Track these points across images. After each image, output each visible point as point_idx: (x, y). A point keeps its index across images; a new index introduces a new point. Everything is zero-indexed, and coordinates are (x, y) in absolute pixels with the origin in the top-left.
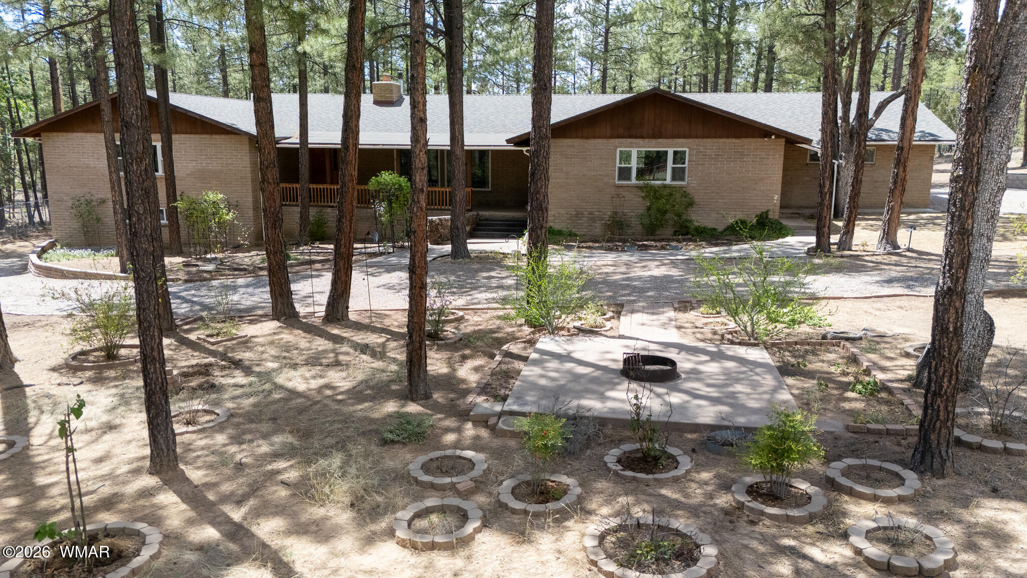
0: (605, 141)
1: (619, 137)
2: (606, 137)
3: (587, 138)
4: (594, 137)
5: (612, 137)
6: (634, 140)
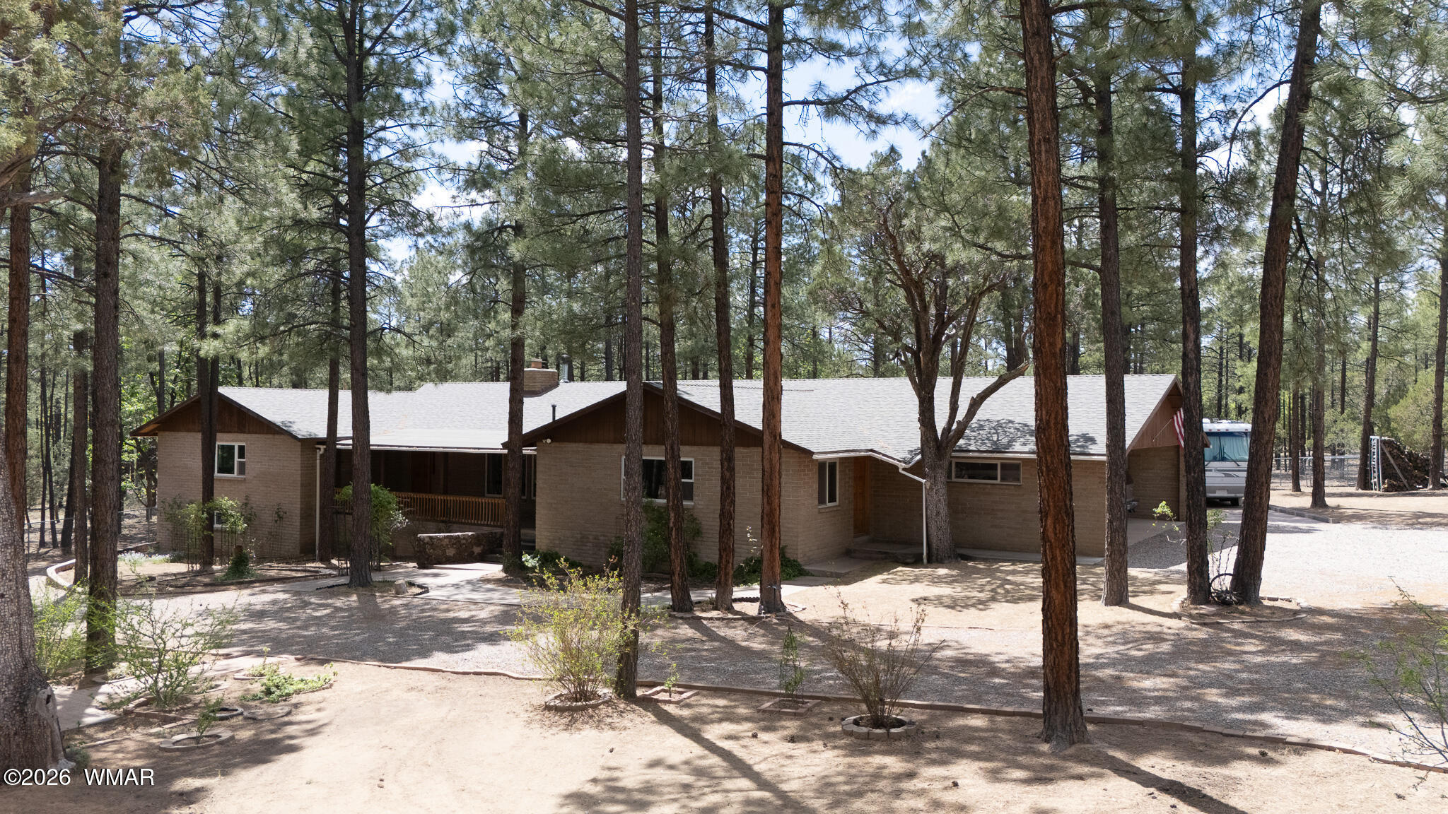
0: (609, 446)
1: (621, 442)
2: (609, 442)
4: (598, 442)
5: (615, 442)
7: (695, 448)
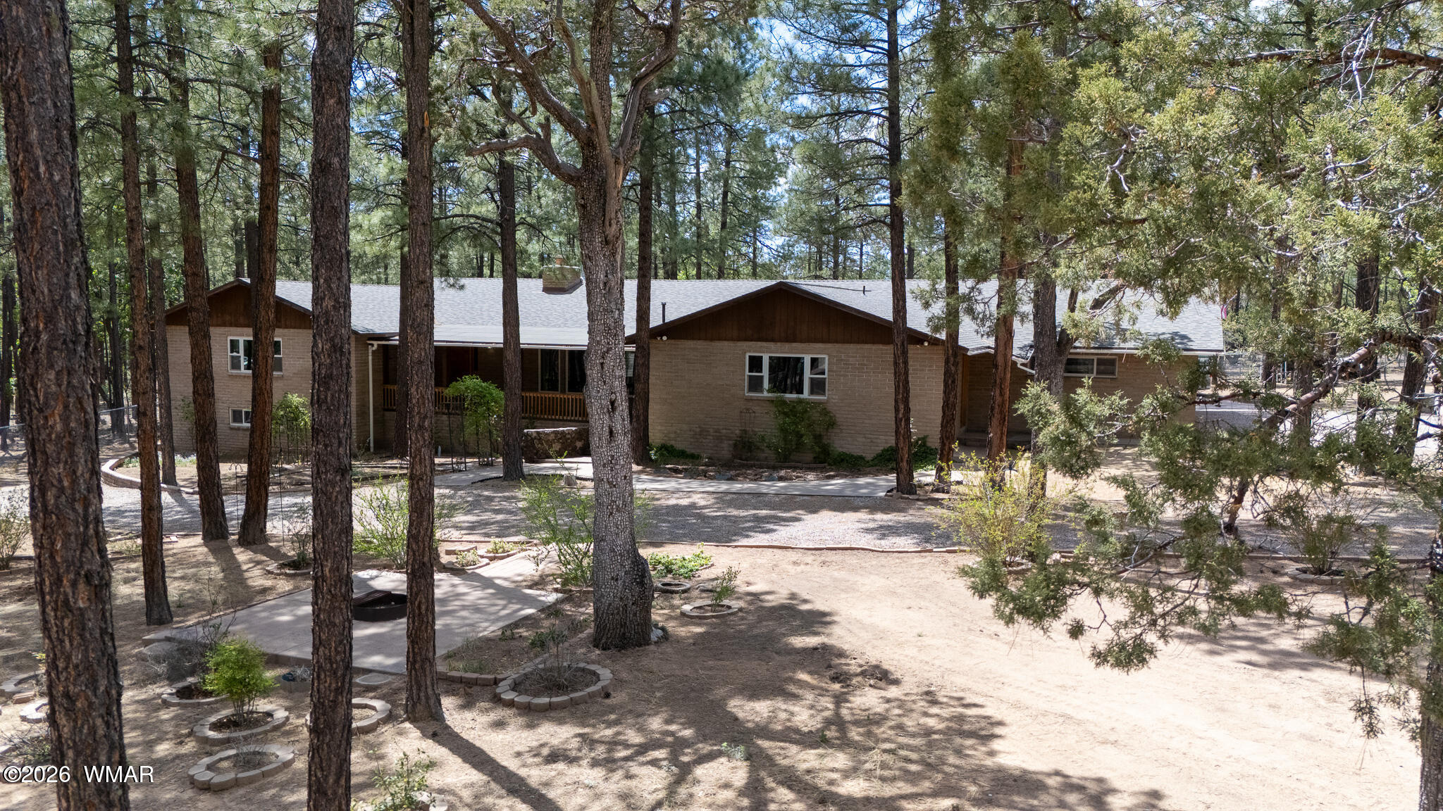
0: (731, 344)
1: (746, 340)
2: (732, 339)
3: (712, 340)
4: (720, 339)
5: (739, 339)
6: (764, 344)
7: (829, 345)
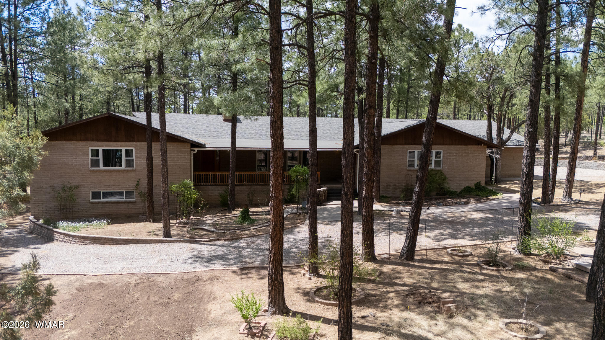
1: (408, 144)
2: (402, 144)
3: (393, 144)
4: (396, 144)
5: (405, 144)
6: (416, 146)
7: (444, 146)
